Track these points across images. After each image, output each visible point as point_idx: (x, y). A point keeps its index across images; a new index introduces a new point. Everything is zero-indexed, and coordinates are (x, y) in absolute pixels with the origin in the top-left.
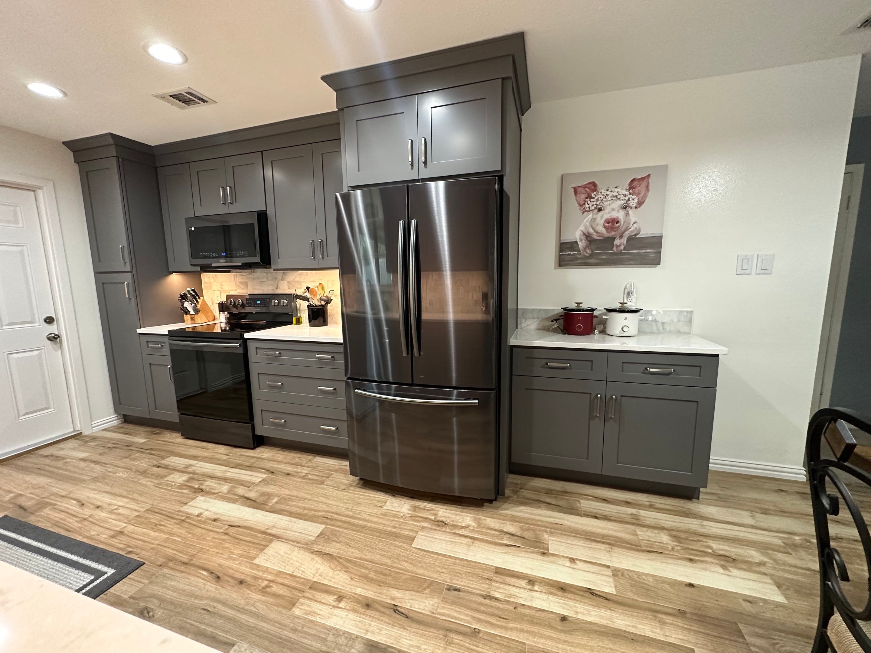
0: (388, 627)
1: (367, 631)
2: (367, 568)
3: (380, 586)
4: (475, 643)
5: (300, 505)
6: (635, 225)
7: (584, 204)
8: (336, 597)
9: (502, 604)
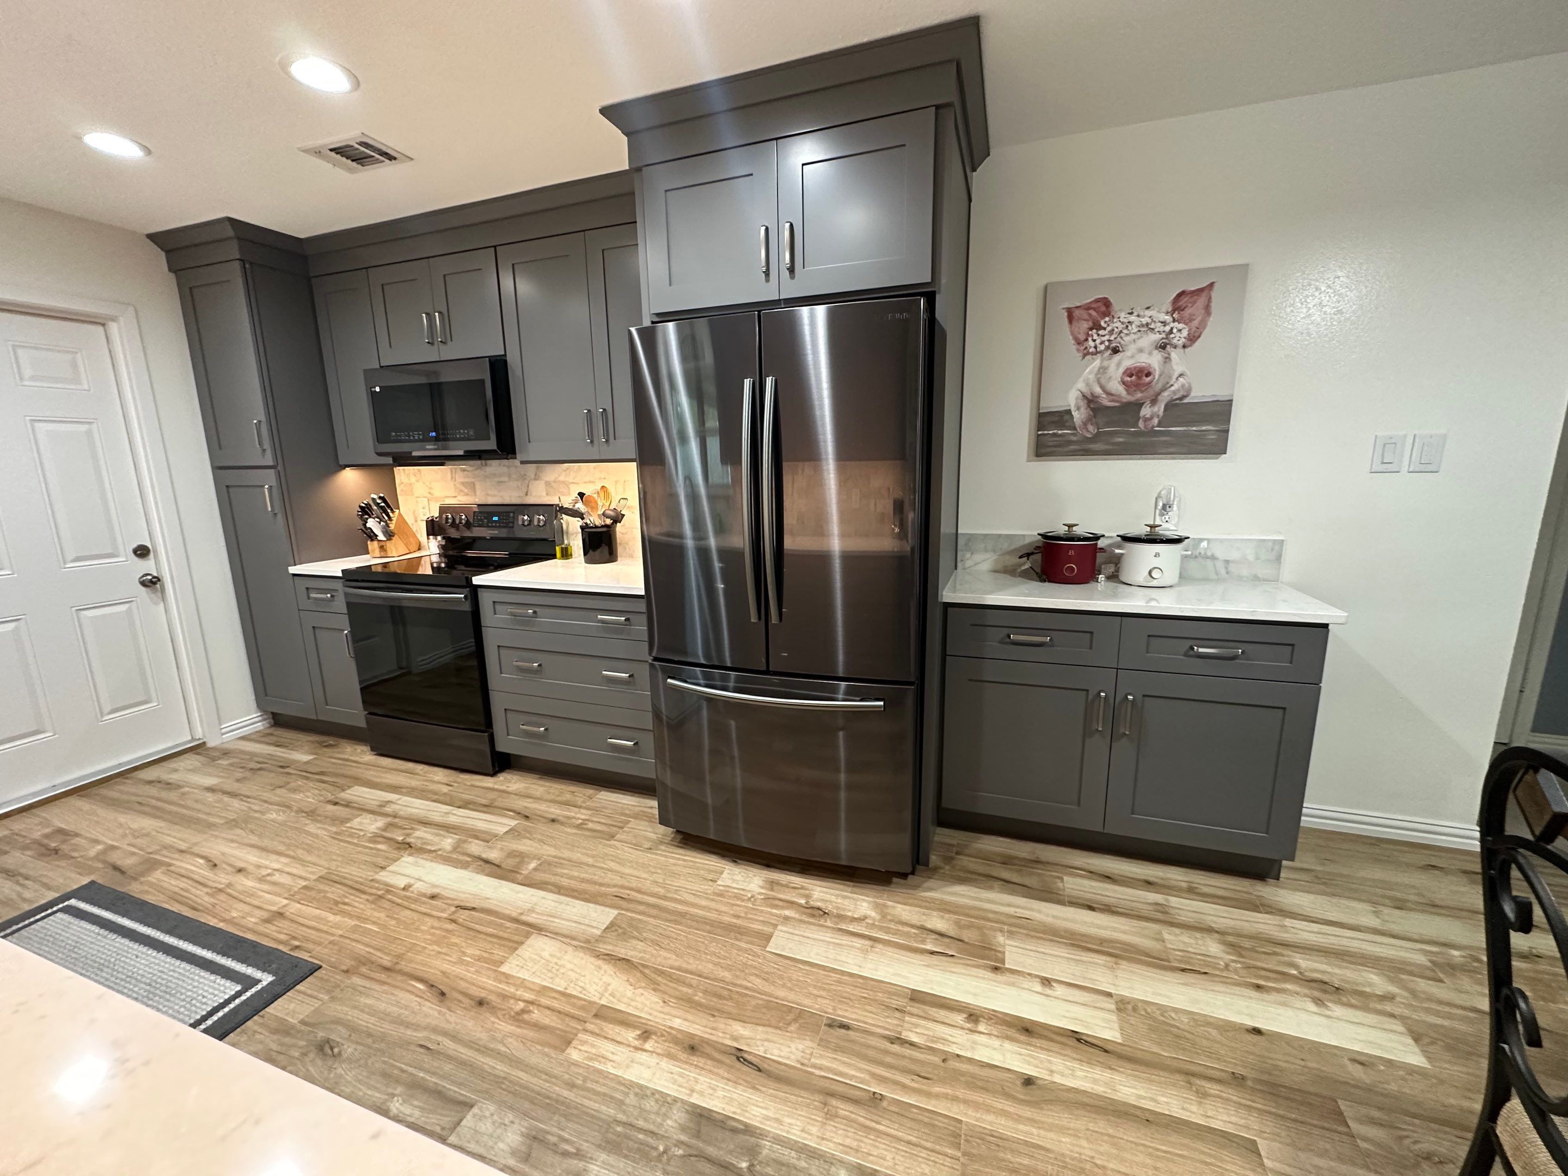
0: (726, 1084)
1: (693, 1091)
2: (690, 986)
3: (714, 1016)
4: (875, 1118)
5: (576, 874)
6: (1181, 379)
7: (1086, 340)
8: (638, 1032)
9: (922, 1053)
